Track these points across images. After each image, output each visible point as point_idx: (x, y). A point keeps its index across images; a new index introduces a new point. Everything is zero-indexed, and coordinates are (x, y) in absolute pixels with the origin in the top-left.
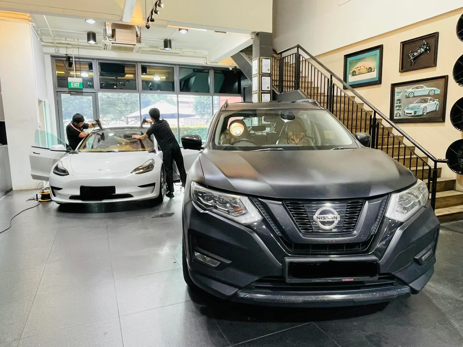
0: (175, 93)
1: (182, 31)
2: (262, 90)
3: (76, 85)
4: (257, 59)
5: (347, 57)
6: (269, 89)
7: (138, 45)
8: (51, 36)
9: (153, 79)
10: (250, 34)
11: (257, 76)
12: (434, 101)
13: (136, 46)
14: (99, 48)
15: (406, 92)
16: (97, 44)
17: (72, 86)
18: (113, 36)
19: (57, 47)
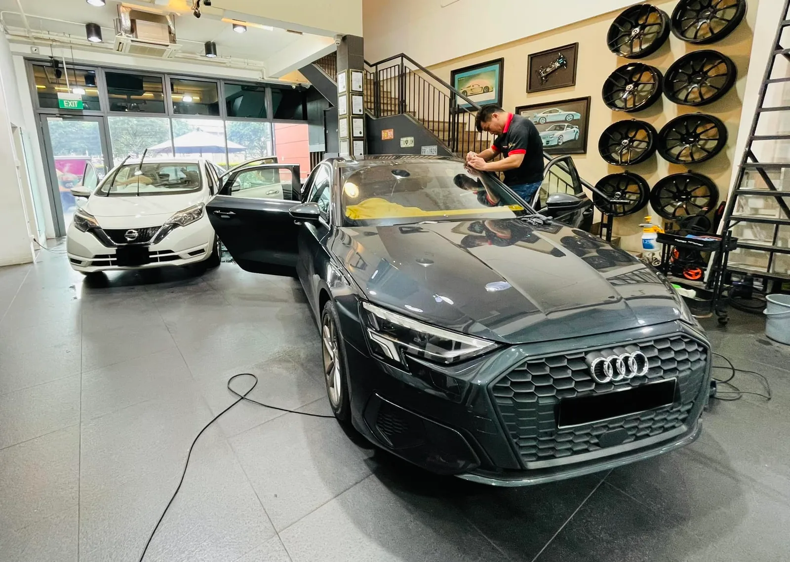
0: (221, 118)
1: (238, 29)
2: (353, 113)
3: (72, 104)
4: (345, 72)
5: (454, 73)
6: (362, 113)
7: (172, 46)
8: (24, 26)
9: (182, 100)
10: (334, 37)
11: (346, 95)
12: (572, 128)
13: (169, 47)
14: (108, 51)
15: (535, 117)
16: (103, 43)
17: (66, 106)
18: (133, 30)
19: (34, 44)
